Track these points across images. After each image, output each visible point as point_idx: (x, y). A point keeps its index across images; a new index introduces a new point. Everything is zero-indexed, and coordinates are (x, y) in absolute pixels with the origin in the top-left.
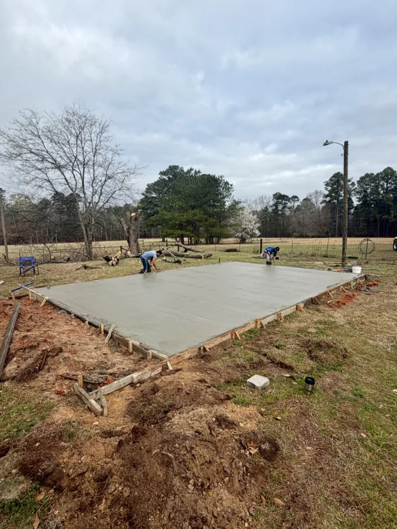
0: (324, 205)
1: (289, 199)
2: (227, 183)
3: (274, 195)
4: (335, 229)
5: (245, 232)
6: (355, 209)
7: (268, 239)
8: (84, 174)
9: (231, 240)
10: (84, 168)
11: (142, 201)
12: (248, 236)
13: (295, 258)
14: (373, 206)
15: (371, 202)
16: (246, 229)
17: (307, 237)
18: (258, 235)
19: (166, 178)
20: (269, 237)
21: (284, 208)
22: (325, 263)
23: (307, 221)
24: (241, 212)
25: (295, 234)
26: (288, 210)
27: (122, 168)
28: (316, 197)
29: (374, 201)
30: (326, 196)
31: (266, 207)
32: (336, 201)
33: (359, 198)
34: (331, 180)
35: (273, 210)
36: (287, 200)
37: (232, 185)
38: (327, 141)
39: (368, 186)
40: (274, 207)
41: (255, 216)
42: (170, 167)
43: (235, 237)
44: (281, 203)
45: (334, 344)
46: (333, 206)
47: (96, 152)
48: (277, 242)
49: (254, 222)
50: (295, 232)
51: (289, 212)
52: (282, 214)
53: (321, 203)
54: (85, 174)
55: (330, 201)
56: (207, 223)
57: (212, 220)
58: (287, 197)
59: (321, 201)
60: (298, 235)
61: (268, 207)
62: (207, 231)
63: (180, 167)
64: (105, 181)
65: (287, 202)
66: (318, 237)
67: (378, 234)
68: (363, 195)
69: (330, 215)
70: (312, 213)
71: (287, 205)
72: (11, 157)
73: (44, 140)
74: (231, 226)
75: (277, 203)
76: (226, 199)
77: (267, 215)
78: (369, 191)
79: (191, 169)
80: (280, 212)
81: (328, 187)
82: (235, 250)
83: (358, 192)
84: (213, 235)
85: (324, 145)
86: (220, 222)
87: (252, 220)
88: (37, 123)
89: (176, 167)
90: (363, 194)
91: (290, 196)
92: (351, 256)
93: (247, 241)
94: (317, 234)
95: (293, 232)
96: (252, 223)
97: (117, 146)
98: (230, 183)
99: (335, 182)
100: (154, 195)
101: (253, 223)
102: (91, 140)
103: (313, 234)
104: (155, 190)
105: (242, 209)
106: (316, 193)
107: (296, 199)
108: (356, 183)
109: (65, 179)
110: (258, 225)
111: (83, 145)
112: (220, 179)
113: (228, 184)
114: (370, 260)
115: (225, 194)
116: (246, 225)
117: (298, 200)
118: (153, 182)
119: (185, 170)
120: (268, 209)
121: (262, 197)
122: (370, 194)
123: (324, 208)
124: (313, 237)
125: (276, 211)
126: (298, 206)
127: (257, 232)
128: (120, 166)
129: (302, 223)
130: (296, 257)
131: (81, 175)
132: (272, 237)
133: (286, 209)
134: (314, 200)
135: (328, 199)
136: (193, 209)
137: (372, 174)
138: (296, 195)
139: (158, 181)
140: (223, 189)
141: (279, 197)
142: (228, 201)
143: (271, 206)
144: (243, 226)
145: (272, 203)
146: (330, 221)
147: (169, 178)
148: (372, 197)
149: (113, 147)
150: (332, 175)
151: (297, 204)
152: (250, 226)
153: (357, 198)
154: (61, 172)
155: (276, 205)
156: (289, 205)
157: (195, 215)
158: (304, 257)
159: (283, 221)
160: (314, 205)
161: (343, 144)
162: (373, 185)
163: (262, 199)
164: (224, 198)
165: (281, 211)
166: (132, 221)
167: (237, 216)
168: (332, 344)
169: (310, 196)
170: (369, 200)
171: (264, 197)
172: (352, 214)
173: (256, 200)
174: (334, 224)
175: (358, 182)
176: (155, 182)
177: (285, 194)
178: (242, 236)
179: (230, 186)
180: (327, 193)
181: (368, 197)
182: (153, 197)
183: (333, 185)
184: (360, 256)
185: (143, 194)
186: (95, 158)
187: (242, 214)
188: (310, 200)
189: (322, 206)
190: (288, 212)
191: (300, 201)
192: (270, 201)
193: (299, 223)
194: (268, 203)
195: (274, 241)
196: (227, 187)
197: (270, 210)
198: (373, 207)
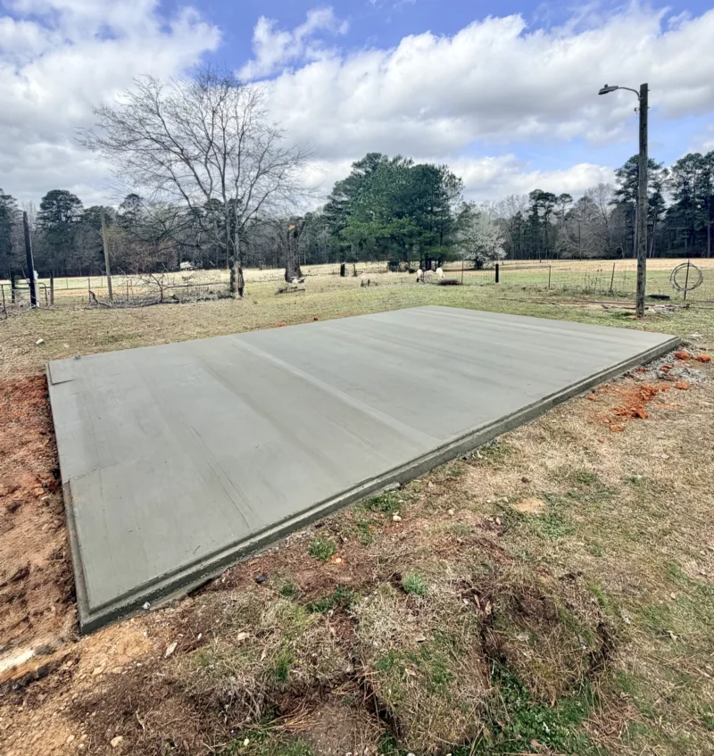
0: (614, 206)
1: (556, 199)
2: (452, 177)
3: (532, 194)
4: (633, 245)
5: (482, 253)
6: (668, 213)
7: (520, 261)
8: (224, 167)
9: (458, 264)
10: (225, 159)
11: (328, 208)
12: (487, 258)
13: (554, 297)
14: (699, 206)
15: (697, 200)
16: (481, 247)
17: (586, 258)
18: (503, 257)
19: (362, 172)
20: (524, 259)
21: (548, 212)
22: (604, 307)
23: (585, 233)
24: (475, 221)
25: (565, 254)
26: (555, 216)
27: (284, 158)
28: (601, 194)
29: (702, 198)
30: (619, 193)
31: (519, 212)
32: (635, 201)
33: (675, 195)
34: (626, 167)
35: (530, 216)
36: (552, 201)
37: (460, 180)
38: (606, 86)
39: (690, 175)
40: (531, 213)
41: (498, 227)
42: (368, 155)
43: (466, 260)
44: (542, 206)
45: (569, 606)
46: (629, 209)
47: (243, 134)
48: (534, 267)
49: (496, 236)
50: (565, 250)
51: (556, 220)
52: (545, 223)
53: (610, 204)
54: (226, 168)
55: (624, 201)
56: (421, 238)
57: (428, 234)
58: (553, 195)
59: (610, 201)
60: (570, 255)
61: (522, 213)
62: (421, 250)
63: (383, 155)
64: (257, 177)
65: (552, 204)
66: (605, 258)
67: (709, 252)
68: (683, 190)
69: (623, 224)
70: (593, 220)
71: (552, 208)
72: (121, 146)
73: (166, 120)
74: (459, 243)
75: (536, 206)
76: (450, 202)
77: (520, 224)
78: (692, 182)
79: (399, 158)
80: (541, 220)
81: (621, 179)
82: (454, 283)
83: (673, 185)
84: (430, 256)
85: (601, 93)
86: (441, 236)
87: (492, 233)
88: (158, 94)
89: (377, 156)
90: (682, 187)
91: (558, 195)
92: (657, 293)
93: (485, 266)
94: (603, 253)
95: (561, 250)
96: (492, 239)
97: (275, 124)
98: (458, 176)
99: (634, 170)
100: (345, 199)
101: (494, 239)
102: (236, 118)
103: (595, 254)
104: (346, 191)
105: (477, 216)
106: (601, 187)
107: (568, 199)
108: (670, 171)
109: (196, 176)
110: (502, 241)
111: (224, 124)
112: (442, 170)
113: (454, 177)
114: (692, 302)
115: (449, 193)
116: (482, 241)
117: (571, 201)
118: (344, 179)
119: (391, 159)
120: (521, 216)
121: (512, 197)
122: (694, 188)
123: (614, 212)
124: (594, 258)
125: (534, 219)
126: (572, 210)
127: (502, 252)
128: (281, 154)
129: (577, 235)
130: (555, 295)
131: (220, 169)
132: (527, 259)
133: (551, 214)
134: (596, 200)
135: (622, 197)
136: (400, 218)
137: (699, 155)
138: (567, 193)
139: (350, 177)
140: (446, 186)
141: (542, 197)
142: (454, 204)
143: (527, 211)
144: (479, 243)
145: (528, 205)
146: (625, 231)
147: (367, 172)
148: (698, 193)
149: (271, 126)
150: (629, 159)
151: (568, 207)
152: (488, 243)
153: (672, 194)
154: (189, 165)
155: (535, 208)
156: (556, 208)
157: (402, 226)
158: (569, 295)
159: (546, 233)
160: (597, 208)
161: (639, 90)
162: (699, 171)
163: (511, 201)
164: (447, 199)
165: (542, 217)
166: (290, 238)
167: (469, 227)
168: (559, 605)
169: (591, 193)
170: (693, 198)
171: (515, 197)
172: (663, 221)
173: (503, 202)
174: (630, 237)
175: (675, 169)
176: (347, 179)
177: (550, 192)
178: (477, 258)
179: (457, 181)
180: (619, 187)
181: (691, 193)
182: (342, 202)
183: (629, 174)
184: (672, 293)
185: (329, 197)
186: (242, 144)
187: (477, 224)
188: (590, 201)
189: (609, 209)
190: (554, 221)
191: (573, 202)
192: (524, 203)
193: (572, 237)
194: (521, 206)
195: (528, 265)
196: (454, 182)
197: (525, 216)
198: (698, 209)
